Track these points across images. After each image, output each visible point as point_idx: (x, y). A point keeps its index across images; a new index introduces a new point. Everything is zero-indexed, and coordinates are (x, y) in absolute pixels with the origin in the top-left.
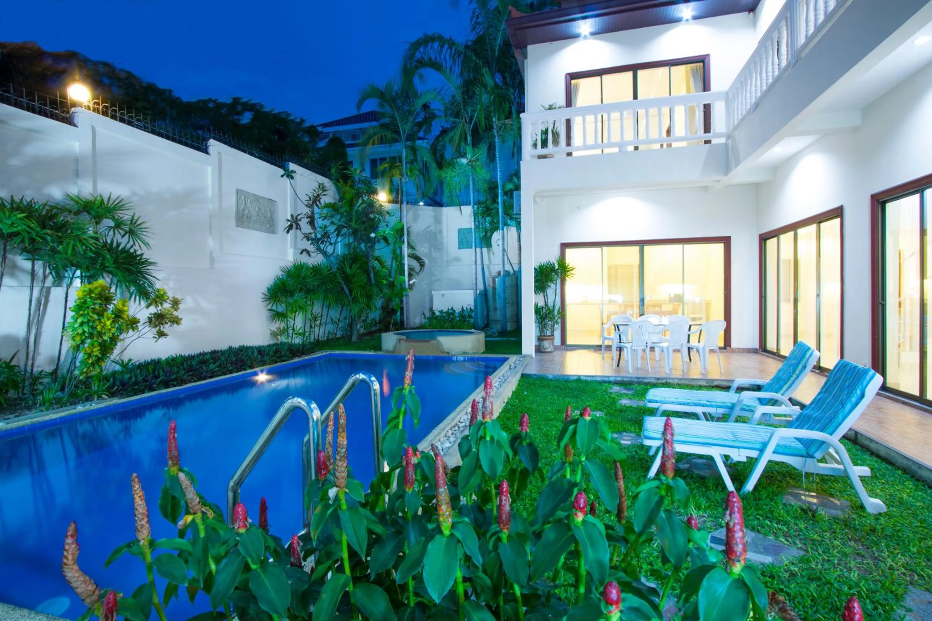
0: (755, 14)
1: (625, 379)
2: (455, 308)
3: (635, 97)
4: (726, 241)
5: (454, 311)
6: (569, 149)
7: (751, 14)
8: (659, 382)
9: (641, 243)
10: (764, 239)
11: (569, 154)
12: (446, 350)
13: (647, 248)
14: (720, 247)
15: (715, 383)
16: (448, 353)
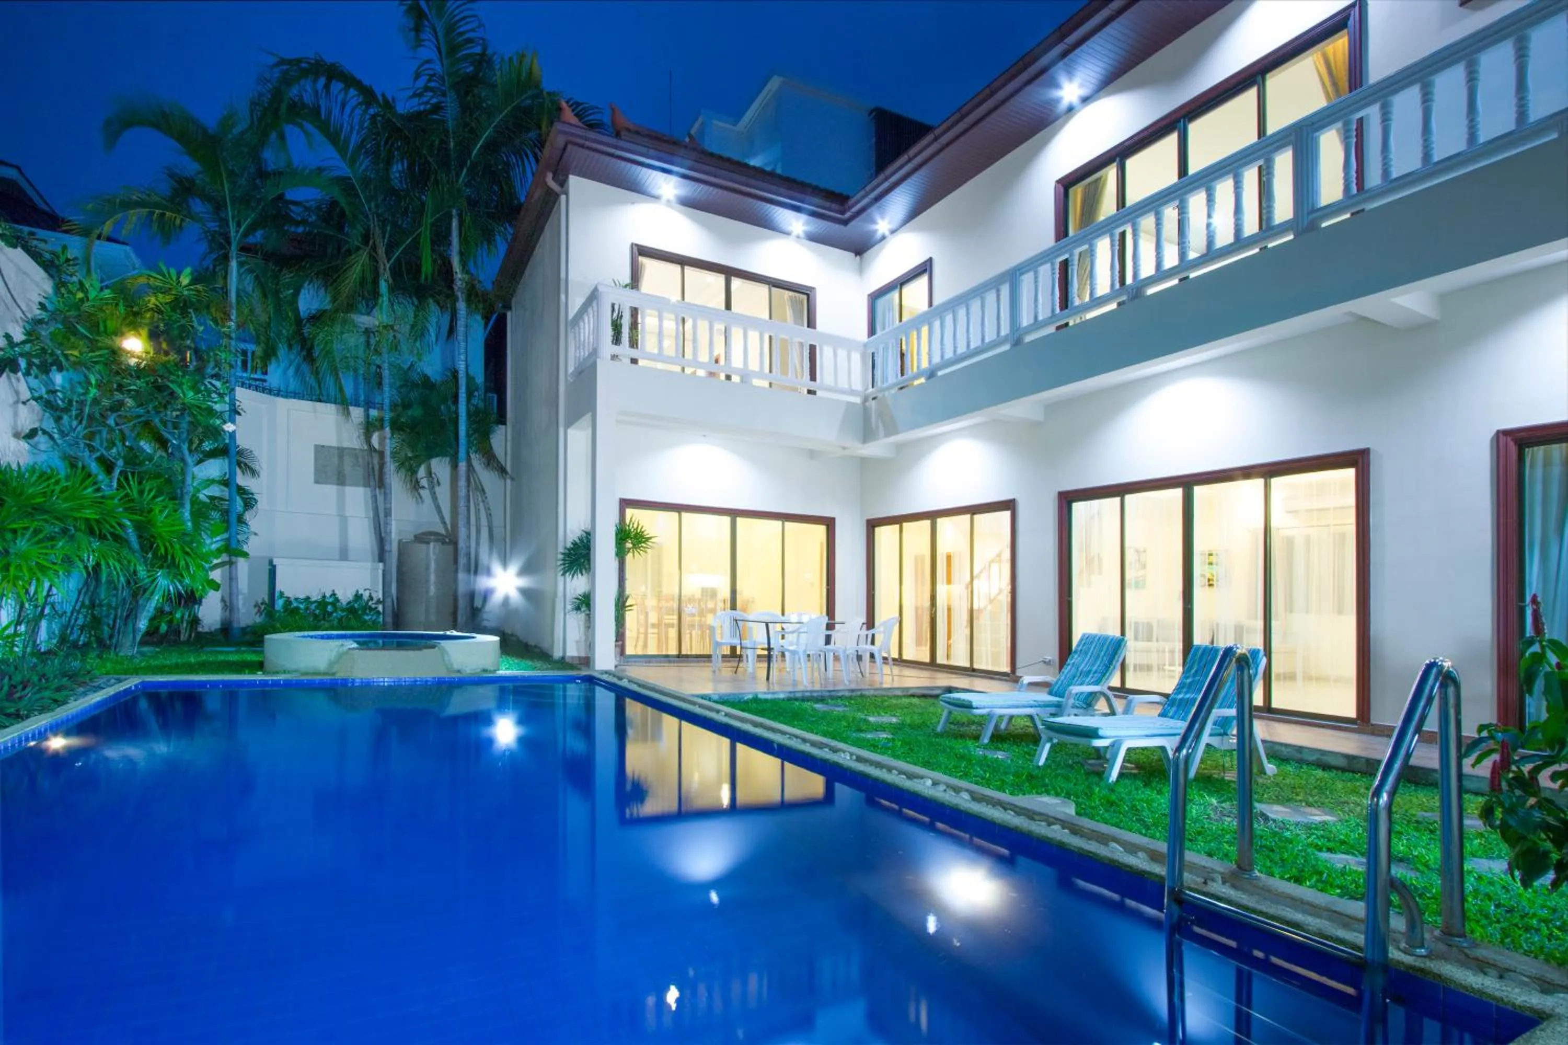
0: (861, 259)
1: (815, 694)
2: (340, 595)
3: (728, 306)
4: (829, 524)
5: (337, 600)
6: (634, 353)
7: (858, 257)
8: (854, 694)
9: (734, 514)
10: (872, 525)
11: (634, 361)
12: (456, 667)
13: (740, 521)
14: (821, 529)
15: (911, 692)
16: (459, 671)
